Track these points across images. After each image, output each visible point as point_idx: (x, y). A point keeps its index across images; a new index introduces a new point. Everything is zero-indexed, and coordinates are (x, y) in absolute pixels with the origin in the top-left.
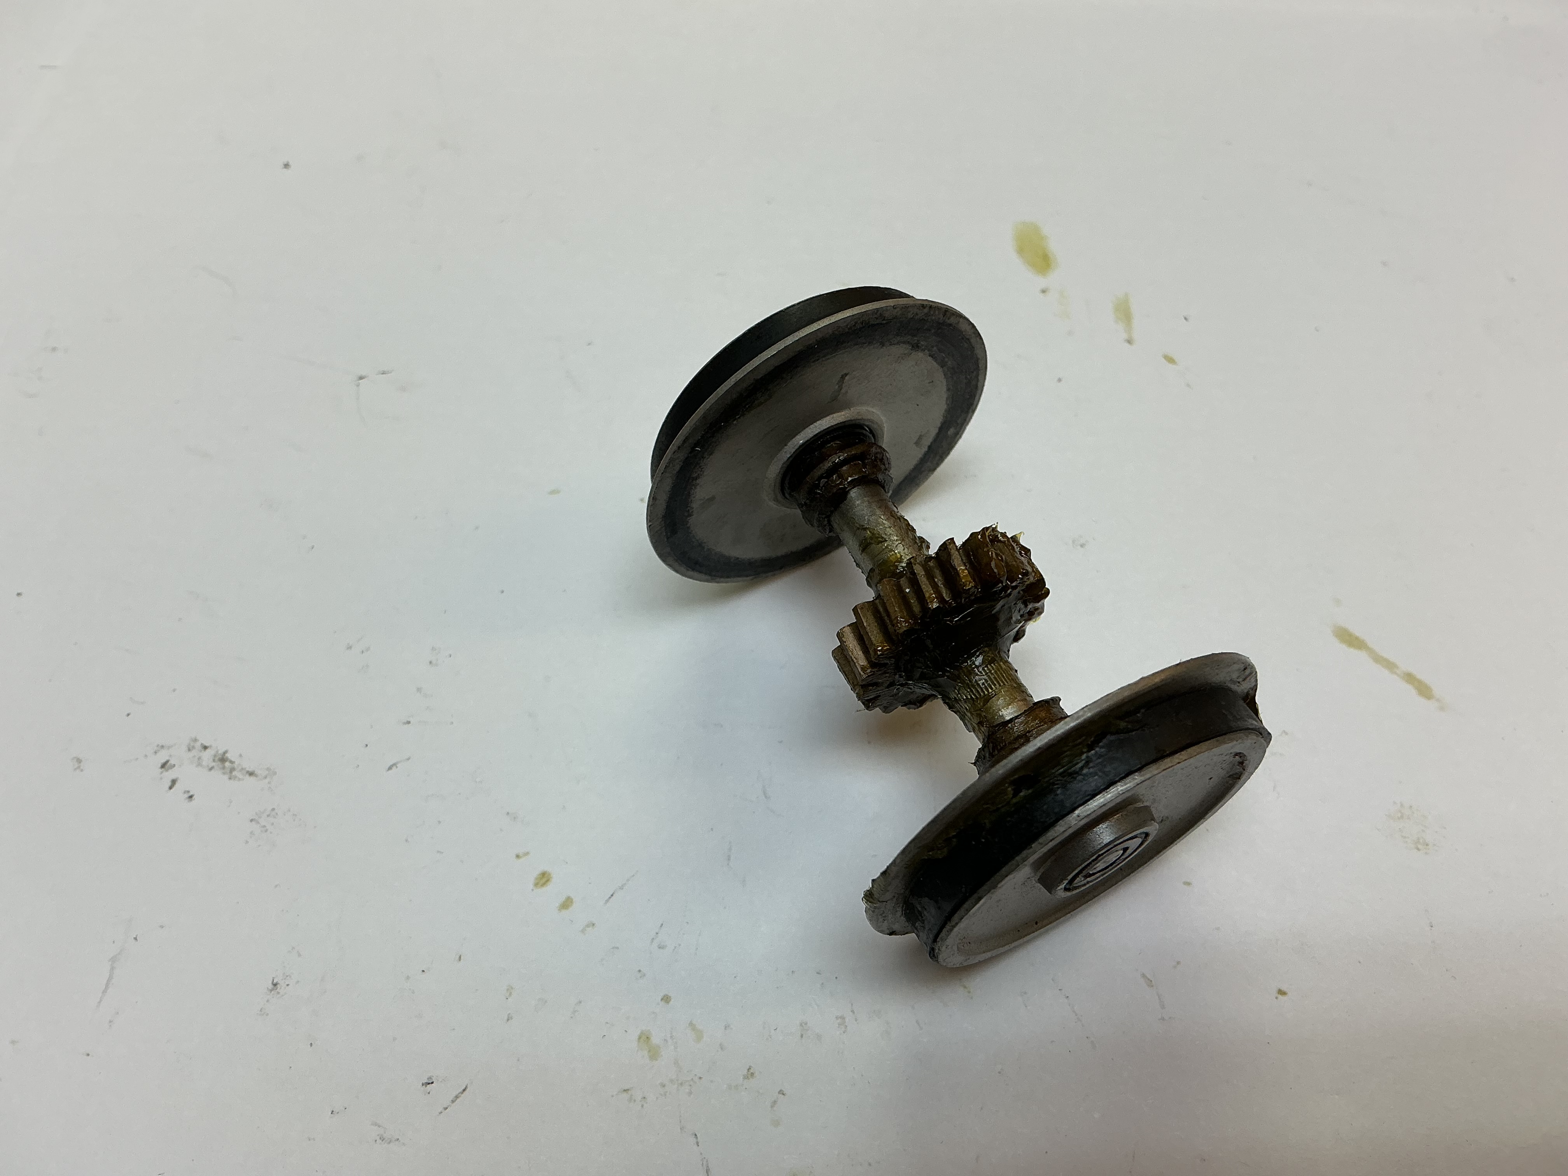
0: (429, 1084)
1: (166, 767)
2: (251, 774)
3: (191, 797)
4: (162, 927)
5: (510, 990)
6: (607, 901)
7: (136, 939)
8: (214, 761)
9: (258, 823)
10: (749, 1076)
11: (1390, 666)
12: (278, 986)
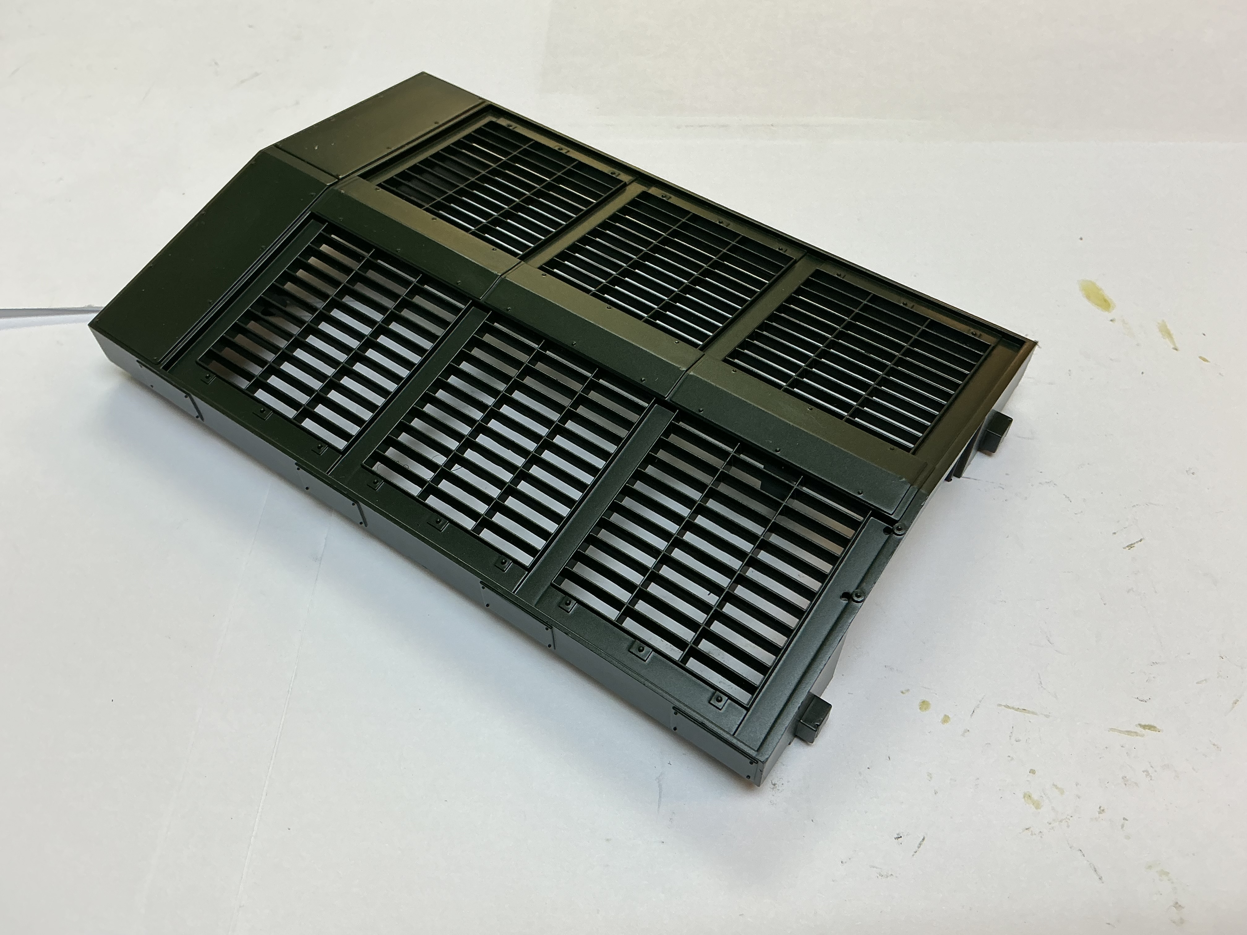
0: (899, 838)
5: (930, 775)
10: (1102, 812)
12: (776, 785)
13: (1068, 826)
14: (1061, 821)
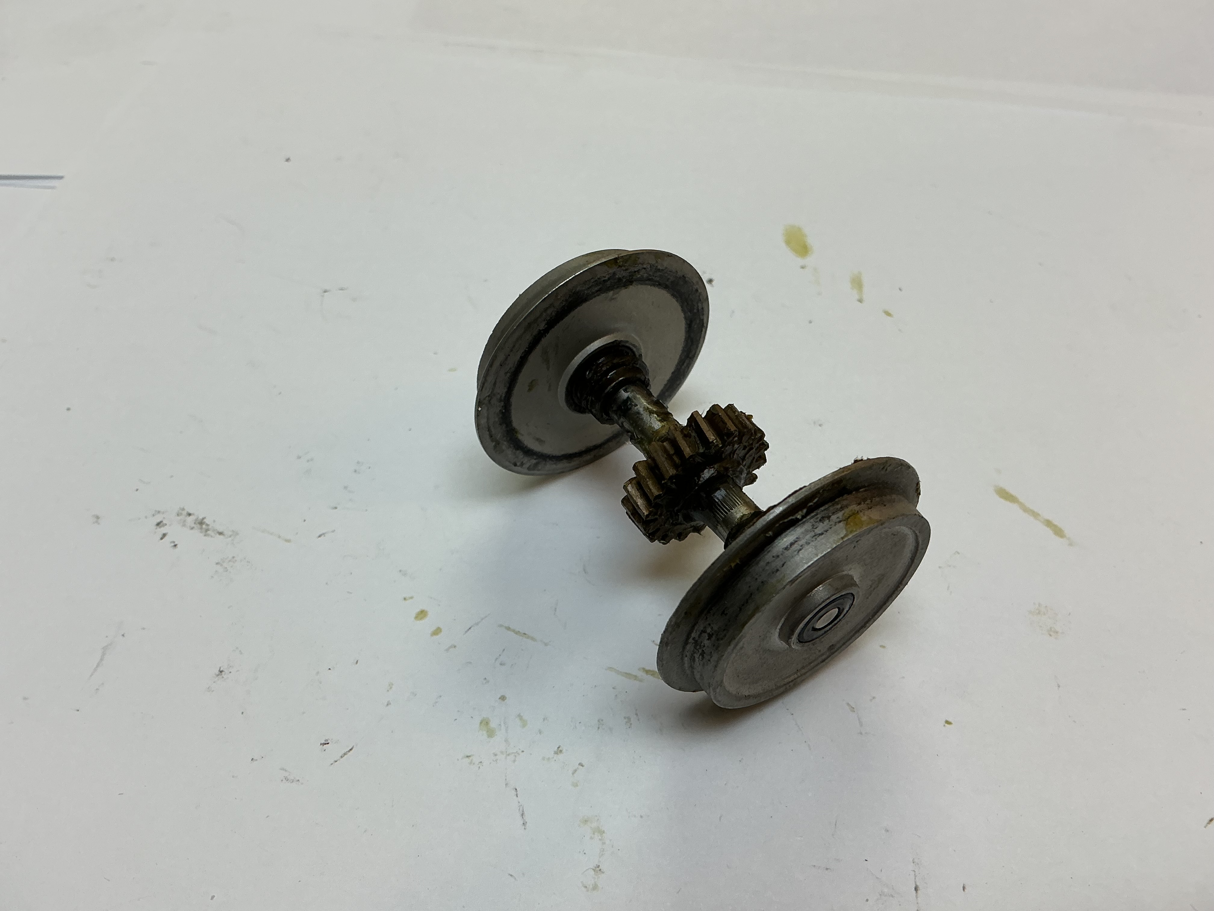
0: (325, 744)
1: (160, 525)
2: (221, 533)
3: (175, 546)
4: (144, 629)
5: (391, 685)
6: (466, 632)
7: (123, 635)
8: (195, 523)
9: (222, 565)
10: (559, 752)
11: (1035, 515)
12: (223, 673)
13: (514, 762)
14: (509, 755)
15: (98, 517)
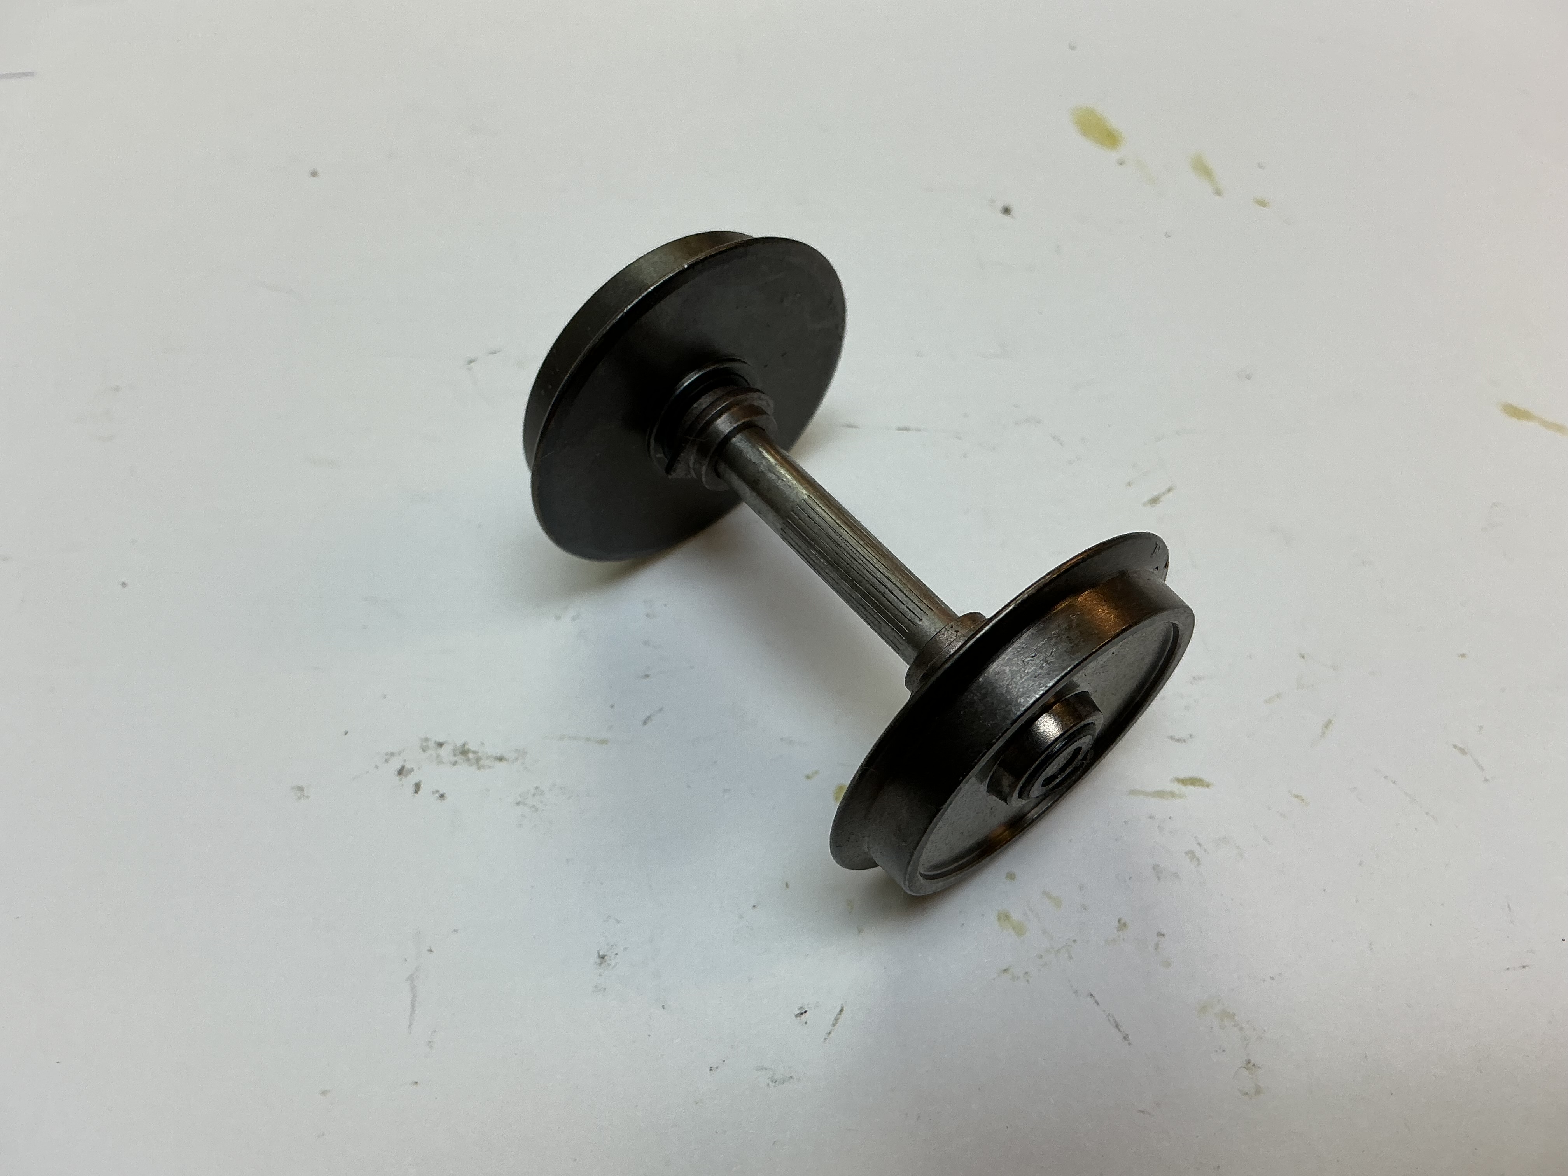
0: (802, 1014)
1: (404, 772)
2: (500, 759)
3: (442, 796)
4: (456, 931)
7: (430, 951)
8: (455, 755)
9: (525, 804)
10: (1122, 927)
12: (606, 958)
13: (1070, 958)
14: (1058, 951)
15: (301, 789)
